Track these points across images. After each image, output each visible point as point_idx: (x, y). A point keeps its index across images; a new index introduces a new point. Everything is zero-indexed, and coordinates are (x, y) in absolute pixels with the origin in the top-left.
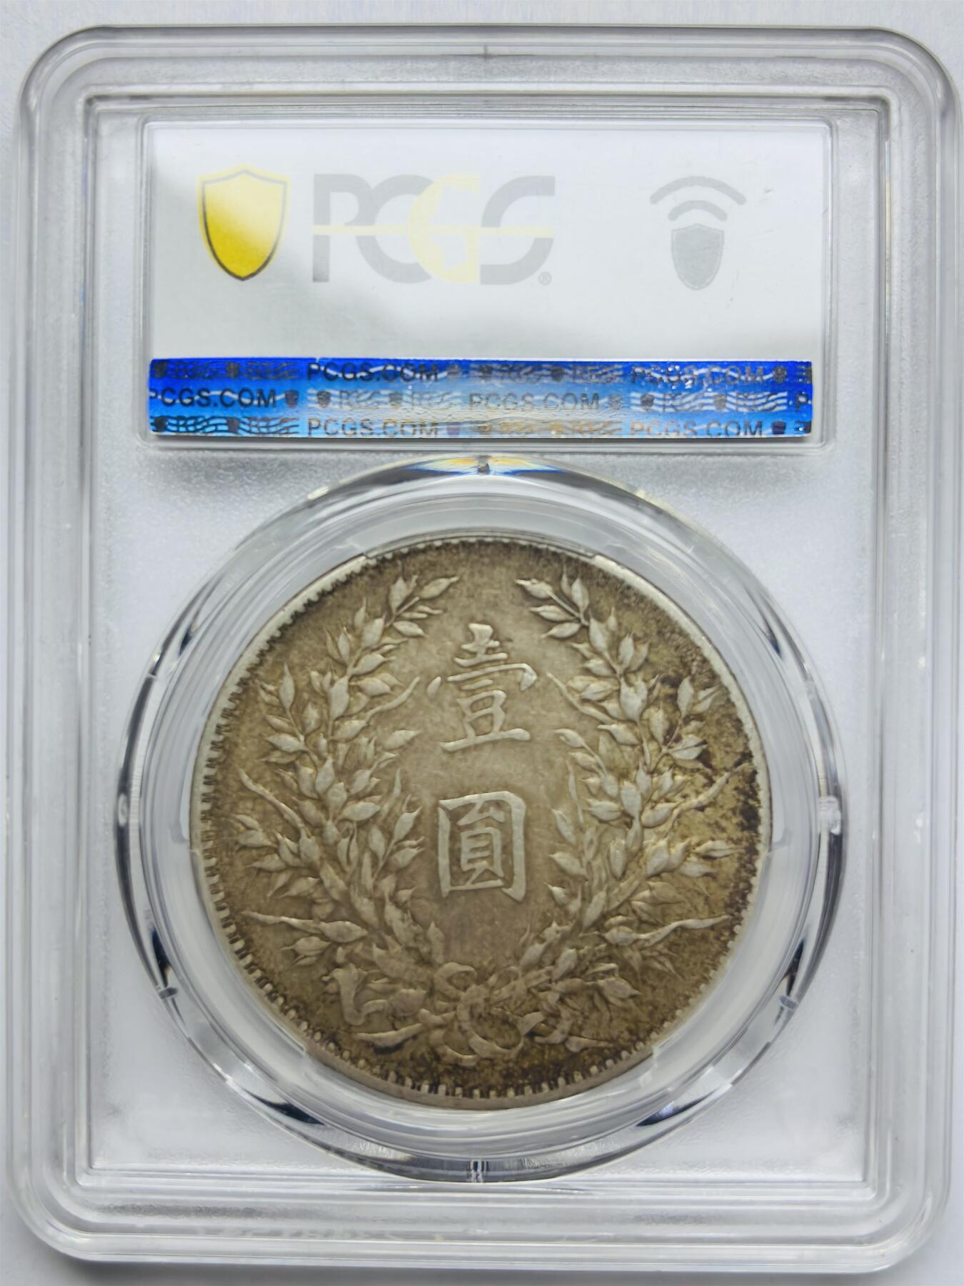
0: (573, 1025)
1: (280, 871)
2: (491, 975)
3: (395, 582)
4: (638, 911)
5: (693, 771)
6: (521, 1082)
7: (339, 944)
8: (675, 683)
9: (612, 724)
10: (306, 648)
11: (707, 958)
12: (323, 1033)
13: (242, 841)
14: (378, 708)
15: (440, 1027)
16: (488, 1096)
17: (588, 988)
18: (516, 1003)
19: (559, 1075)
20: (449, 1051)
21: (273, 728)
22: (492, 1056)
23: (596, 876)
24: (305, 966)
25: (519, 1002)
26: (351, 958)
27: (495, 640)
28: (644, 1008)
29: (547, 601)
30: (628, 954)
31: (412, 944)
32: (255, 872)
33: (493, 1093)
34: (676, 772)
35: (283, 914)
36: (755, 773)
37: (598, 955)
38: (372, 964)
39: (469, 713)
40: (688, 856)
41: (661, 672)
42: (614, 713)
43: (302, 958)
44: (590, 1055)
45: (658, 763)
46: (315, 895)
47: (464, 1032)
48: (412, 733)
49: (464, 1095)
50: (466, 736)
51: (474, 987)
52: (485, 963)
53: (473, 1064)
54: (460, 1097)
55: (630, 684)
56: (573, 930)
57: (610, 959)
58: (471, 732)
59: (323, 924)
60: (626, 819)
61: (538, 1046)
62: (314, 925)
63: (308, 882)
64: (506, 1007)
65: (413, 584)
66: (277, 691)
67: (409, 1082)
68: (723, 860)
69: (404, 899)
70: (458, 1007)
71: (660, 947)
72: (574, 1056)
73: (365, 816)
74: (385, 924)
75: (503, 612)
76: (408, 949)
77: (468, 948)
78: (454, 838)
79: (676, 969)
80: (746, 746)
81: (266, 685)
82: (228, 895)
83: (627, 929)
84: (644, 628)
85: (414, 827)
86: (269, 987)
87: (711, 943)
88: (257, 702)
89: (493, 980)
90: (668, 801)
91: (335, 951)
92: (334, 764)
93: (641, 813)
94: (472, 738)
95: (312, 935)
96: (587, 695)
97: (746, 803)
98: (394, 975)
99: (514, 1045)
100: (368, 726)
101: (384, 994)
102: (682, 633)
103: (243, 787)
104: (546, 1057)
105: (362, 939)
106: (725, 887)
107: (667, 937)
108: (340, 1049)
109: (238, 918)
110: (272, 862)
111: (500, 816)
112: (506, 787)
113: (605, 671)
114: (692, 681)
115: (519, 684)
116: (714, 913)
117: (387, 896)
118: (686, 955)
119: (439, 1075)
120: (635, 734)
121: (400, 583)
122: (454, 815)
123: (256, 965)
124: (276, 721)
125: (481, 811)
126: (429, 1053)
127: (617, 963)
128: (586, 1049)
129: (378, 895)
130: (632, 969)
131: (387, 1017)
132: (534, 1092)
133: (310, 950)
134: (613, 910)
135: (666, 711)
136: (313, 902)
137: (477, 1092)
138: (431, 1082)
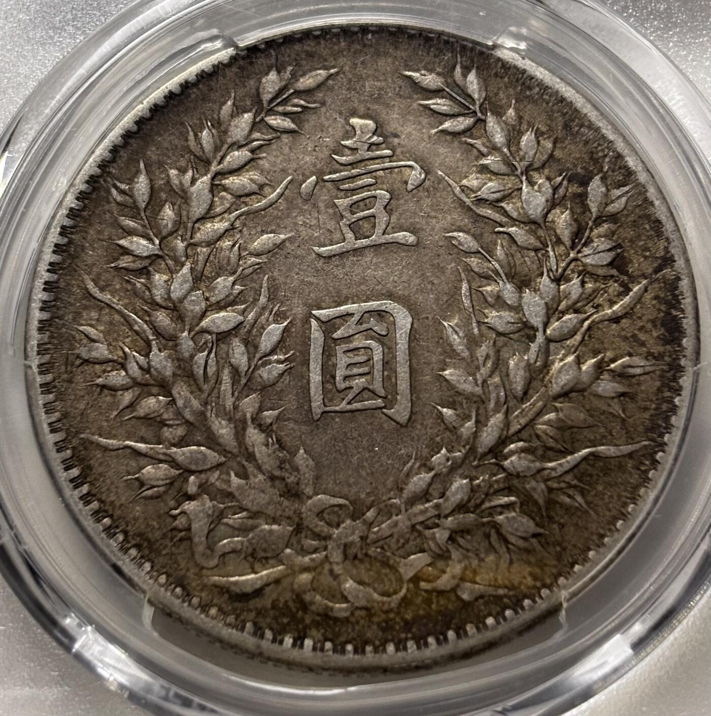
0: (466, 568)
1: (125, 388)
2: (369, 509)
3: (267, 74)
4: (542, 435)
5: (605, 278)
6: (403, 636)
7: (192, 472)
8: (584, 182)
9: (512, 226)
10: (166, 145)
11: (626, 490)
12: (168, 576)
13: (85, 355)
14: (245, 209)
15: (306, 569)
16: (363, 652)
17: (483, 524)
18: (398, 541)
19: (449, 628)
20: (318, 598)
21: (124, 230)
22: (369, 605)
23: (493, 396)
24: (151, 498)
25: (402, 541)
26: (204, 488)
27: (379, 136)
28: (551, 549)
29: (437, 93)
30: (531, 485)
31: (277, 473)
32: (98, 390)
33: (369, 648)
34: (586, 280)
35: (128, 439)
36: (678, 279)
37: (496, 486)
38: (230, 495)
39: (347, 214)
40: (601, 373)
41: (568, 169)
42: (515, 215)
43: (148, 489)
44: (486, 604)
45: (565, 270)
46: (165, 416)
47: (335, 577)
48: (282, 237)
49: (335, 651)
50: (344, 240)
51: (348, 522)
52: (363, 496)
53: (347, 614)
54: (331, 653)
55: (531, 183)
56: (466, 457)
57: (509, 490)
58: (350, 235)
59: (174, 449)
60: (526, 331)
61: (423, 593)
62: (164, 450)
63: (159, 402)
64: (386, 547)
65: (287, 75)
66: (131, 189)
67: (269, 634)
68: (642, 378)
69: (269, 421)
70: (330, 547)
71: (568, 478)
72: (466, 605)
73: (224, 327)
74: (247, 449)
75: (387, 106)
76: (272, 478)
77: (341, 476)
78: (328, 353)
79: (588, 503)
80: (666, 249)
81: (119, 184)
82: (65, 415)
83: (530, 457)
84: (549, 122)
85: (282, 341)
86: (107, 521)
87: (630, 473)
88: (109, 202)
89: (370, 514)
90: (576, 311)
91: (186, 480)
92: (192, 270)
93: (546, 325)
94: (351, 241)
95: (161, 461)
96: (484, 193)
97: (668, 313)
98: (255, 508)
99: (395, 593)
100: (232, 227)
101: (242, 530)
102: (591, 126)
103: (89, 295)
104: (434, 606)
105: (219, 466)
106: (646, 409)
107: (576, 466)
108: (187, 595)
109: (75, 442)
110: (117, 377)
111: (380, 329)
112: (391, 296)
113: (503, 169)
114: (603, 179)
115: (406, 183)
116: (633, 439)
117: (248, 416)
118: (600, 488)
119: (306, 627)
120: (538, 238)
121: (273, 76)
122: (328, 326)
123: (94, 495)
124: (130, 223)
125: (359, 322)
126: (294, 601)
127: (518, 497)
128: (482, 597)
129: (239, 415)
130: (536, 503)
131: (245, 558)
132: (419, 648)
133: (158, 480)
134: (513, 435)
135: (572, 212)
136: (163, 424)
137: (349, 647)
138: (296, 635)
